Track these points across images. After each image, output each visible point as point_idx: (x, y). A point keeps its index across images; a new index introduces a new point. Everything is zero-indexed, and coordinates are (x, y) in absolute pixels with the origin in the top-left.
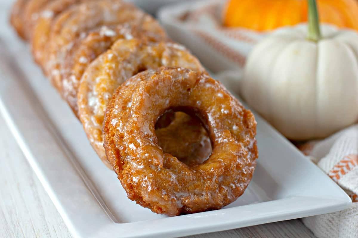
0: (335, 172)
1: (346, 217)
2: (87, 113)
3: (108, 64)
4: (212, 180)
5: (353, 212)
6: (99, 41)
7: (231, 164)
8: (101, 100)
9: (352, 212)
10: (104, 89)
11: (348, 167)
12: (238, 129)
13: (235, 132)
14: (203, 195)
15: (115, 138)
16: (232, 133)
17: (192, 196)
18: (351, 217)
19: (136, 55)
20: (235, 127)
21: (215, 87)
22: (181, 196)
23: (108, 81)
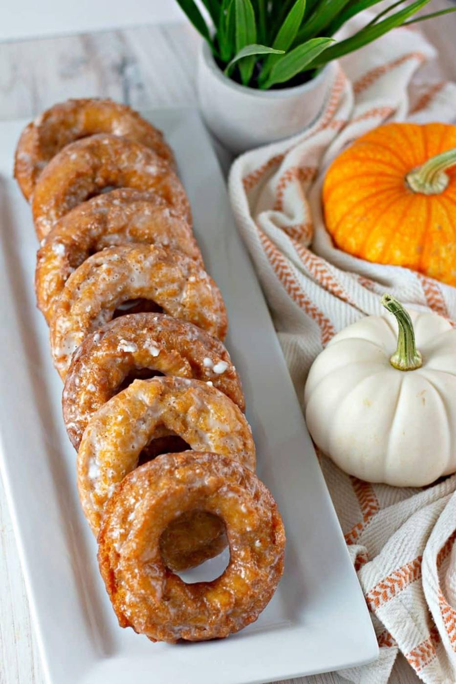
0: (376, 593)
1: (370, 669)
2: (86, 488)
3: (116, 428)
4: (218, 616)
5: (380, 664)
6: (114, 357)
7: (243, 599)
8: (104, 478)
9: (378, 664)
10: (108, 463)
11: (393, 591)
12: (261, 546)
13: (257, 549)
14: (205, 629)
15: (111, 555)
16: (253, 550)
17: (193, 630)
18: (375, 670)
19: (155, 410)
20: (258, 544)
21: (239, 496)
22: (180, 630)
23: (114, 453)
